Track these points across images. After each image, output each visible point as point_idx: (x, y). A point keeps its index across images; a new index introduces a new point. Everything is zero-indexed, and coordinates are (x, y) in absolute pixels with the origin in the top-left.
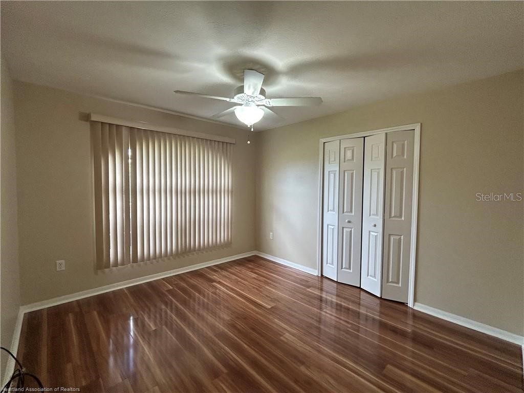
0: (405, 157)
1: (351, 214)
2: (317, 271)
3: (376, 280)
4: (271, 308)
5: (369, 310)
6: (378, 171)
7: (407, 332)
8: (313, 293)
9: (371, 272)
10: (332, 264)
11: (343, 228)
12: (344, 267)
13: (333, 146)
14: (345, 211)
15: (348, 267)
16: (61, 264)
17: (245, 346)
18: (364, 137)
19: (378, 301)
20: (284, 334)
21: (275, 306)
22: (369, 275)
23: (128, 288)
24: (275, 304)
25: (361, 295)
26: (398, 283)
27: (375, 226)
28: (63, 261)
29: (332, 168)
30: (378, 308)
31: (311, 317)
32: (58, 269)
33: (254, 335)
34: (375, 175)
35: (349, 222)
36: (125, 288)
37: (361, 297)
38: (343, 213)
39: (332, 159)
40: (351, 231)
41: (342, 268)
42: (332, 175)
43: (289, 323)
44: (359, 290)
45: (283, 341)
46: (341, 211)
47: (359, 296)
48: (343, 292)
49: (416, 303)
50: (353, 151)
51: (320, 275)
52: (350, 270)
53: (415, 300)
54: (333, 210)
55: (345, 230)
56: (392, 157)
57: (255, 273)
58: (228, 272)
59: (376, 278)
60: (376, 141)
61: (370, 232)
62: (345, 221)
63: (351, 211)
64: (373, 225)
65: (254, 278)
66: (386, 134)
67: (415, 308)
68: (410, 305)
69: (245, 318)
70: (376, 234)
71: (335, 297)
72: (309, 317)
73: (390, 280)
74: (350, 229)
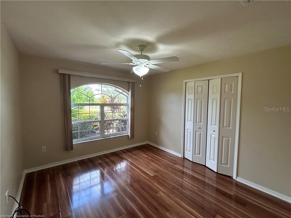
0: (233, 92)
1: (200, 124)
2: (181, 155)
3: (214, 162)
4: (153, 176)
5: (210, 180)
6: (216, 99)
7: (231, 195)
8: (177, 168)
9: (212, 158)
10: (190, 151)
11: (196, 131)
12: (196, 153)
13: (191, 84)
14: (197, 122)
15: (199, 154)
16: (44, 148)
17: (137, 198)
18: (209, 80)
19: (215, 175)
20: (159, 192)
21: (156, 175)
22: (211, 159)
23: (78, 161)
24: (156, 174)
25: (206, 171)
26: (227, 165)
27: (214, 131)
28: (45, 147)
29: (190, 97)
30: (215, 179)
31: (175, 183)
32: (43, 151)
33: (143, 192)
34: (215, 102)
35: (200, 128)
36: (77, 161)
37: (206, 172)
38: (196, 123)
39: (190, 92)
40: (200, 134)
41: (195, 154)
42: (190, 101)
43: (163, 186)
44: (205, 167)
45: (158, 196)
46: (195, 122)
47: (204, 171)
48: (195, 168)
49: (238, 177)
50: (202, 87)
51: (183, 157)
52: (200, 155)
53: (237, 176)
54: (191, 121)
55: (197, 133)
56: (225, 92)
57: (147, 155)
58: (132, 153)
59: (214, 161)
60: (216, 82)
61: (211, 134)
62: (197, 127)
63: (201, 122)
64: (213, 130)
65: (146, 158)
66: (221, 78)
67: (237, 180)
68: (234, 178)
69: (138, 182)
70: (215, 136)
71: (191, 171)
72: (174, 182)
73: (223, 163)
74: (200, 132)
